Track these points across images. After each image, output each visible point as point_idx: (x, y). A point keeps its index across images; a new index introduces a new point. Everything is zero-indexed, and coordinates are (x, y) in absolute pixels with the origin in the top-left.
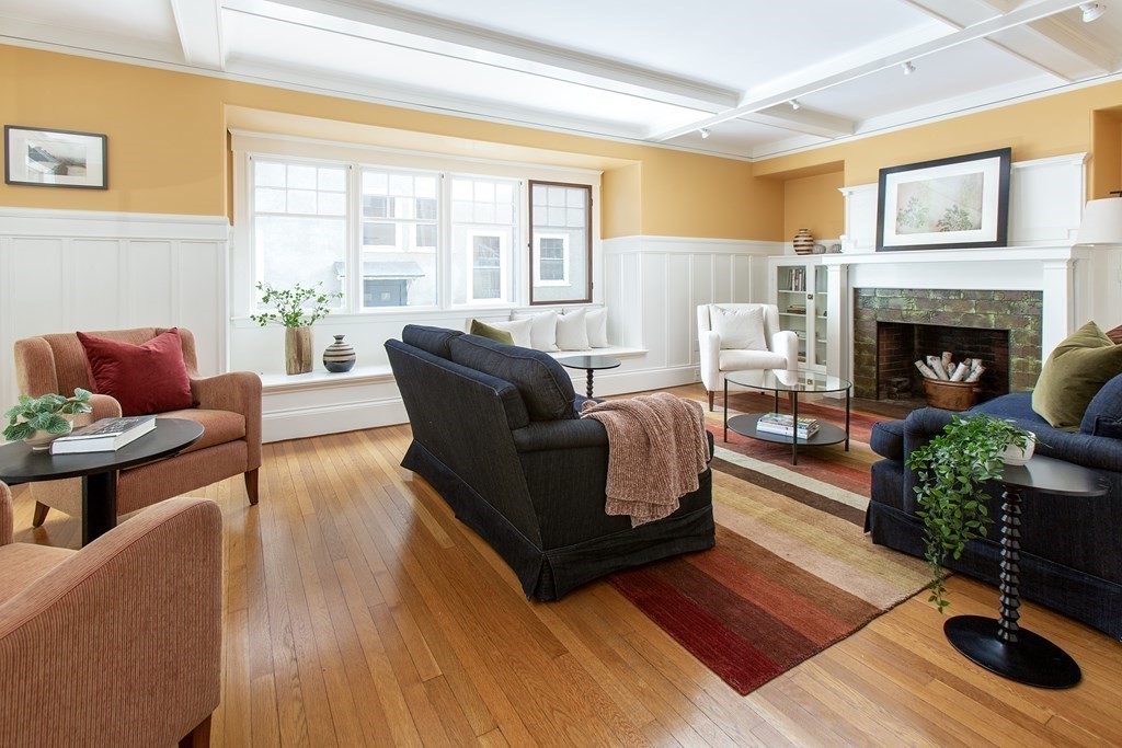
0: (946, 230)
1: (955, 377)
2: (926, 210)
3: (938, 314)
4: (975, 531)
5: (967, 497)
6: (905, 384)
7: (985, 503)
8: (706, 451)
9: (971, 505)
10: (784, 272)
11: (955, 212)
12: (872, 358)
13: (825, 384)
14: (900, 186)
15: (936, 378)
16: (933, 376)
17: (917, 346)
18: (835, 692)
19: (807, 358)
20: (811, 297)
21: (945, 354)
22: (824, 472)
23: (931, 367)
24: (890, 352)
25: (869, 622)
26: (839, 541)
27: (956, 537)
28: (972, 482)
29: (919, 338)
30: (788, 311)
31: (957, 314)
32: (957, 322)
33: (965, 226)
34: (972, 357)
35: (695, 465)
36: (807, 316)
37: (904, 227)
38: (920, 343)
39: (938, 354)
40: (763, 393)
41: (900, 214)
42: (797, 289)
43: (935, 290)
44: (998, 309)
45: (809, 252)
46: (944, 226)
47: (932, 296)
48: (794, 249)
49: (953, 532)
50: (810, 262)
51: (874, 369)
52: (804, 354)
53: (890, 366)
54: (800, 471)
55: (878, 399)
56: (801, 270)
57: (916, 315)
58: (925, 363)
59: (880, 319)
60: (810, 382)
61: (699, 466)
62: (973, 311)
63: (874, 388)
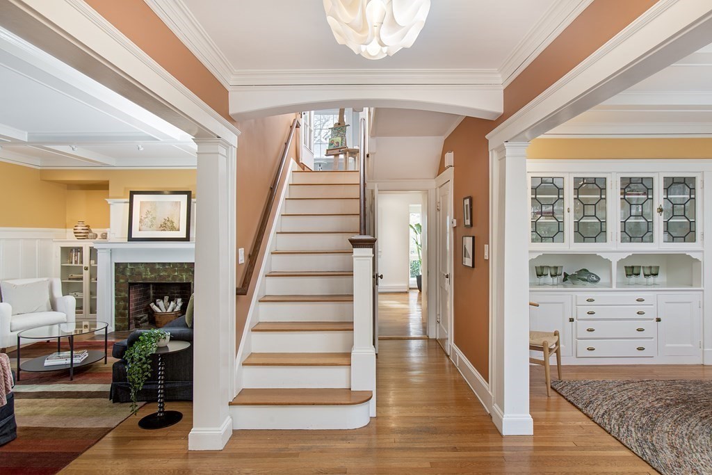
0: (164, 230)
1: (169, 310)
2: (154, 218)
3: (161, 276)
4: (147, 376)
5: (144, 363)
6: (145, 318)
7: (150, 364)
8: (11, 381)
9: (145, 366)
10: (67, 252)
11: (168, 221)
12: (126, 305)
13: (95, 326)
14: (141, 202)
15: (160, 311)
16: (159, 311)
17: (152, 294)
18: (86, 464)
19: (84, 310)
20: (86, 269)
21: (166, 297)
22: (90, 379)
23: (158, 306)
24: (137, 300)
25: (106, 434)
26: (95, 409)
27: (140, 381)
28: (145, 357)
29: (153, 289)
30: (69, 279)
31: (169, 276)
32: (170, 280)
33: (173, 229)
34: (178, 297)
35: (4, 391)
36: (83, 281)
37: (144, 227)
38: (154, 293)
39: (162, 299)
40: (48, 341)
41: (141, 219)
42: (76, 262)
43: (159, 263)
44: (187, 272)
45: (86, 237)
46: (164, 227)
47: (157, 267)
48: (74, 235)
49: (139, 379)
50: (86, 245)
51: (127, 312)
52: (81, 308)
53: (136, 309)
54: (75, 383)
55: (129, 329)
56: (79, 250)
57: (149, 276)
58: (156, 304)
59: (130, 281)
60: (86, 326)
61: (7, 390)
62: (176, 274)
63: (127, 323)
